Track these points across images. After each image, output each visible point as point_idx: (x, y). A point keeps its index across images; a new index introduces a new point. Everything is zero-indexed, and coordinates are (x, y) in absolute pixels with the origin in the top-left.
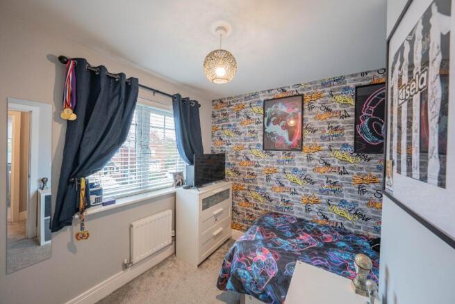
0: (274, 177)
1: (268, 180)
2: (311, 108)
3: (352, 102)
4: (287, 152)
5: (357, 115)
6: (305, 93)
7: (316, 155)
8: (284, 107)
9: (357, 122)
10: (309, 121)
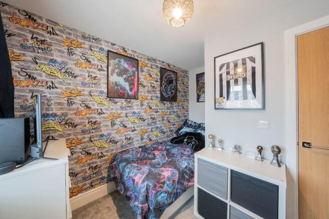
0: (118, 121)
1: (113, 124)
2: (142, 71)
3: (159, 74)
4: (129, 100)
5: (161, 82)
6: (139, 59)
7: (145, 103)
8: (126, 64)
9: (161, 85)
10: (141, 80)
